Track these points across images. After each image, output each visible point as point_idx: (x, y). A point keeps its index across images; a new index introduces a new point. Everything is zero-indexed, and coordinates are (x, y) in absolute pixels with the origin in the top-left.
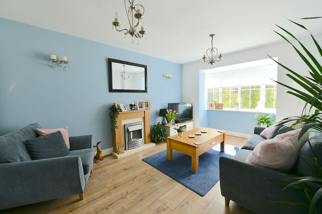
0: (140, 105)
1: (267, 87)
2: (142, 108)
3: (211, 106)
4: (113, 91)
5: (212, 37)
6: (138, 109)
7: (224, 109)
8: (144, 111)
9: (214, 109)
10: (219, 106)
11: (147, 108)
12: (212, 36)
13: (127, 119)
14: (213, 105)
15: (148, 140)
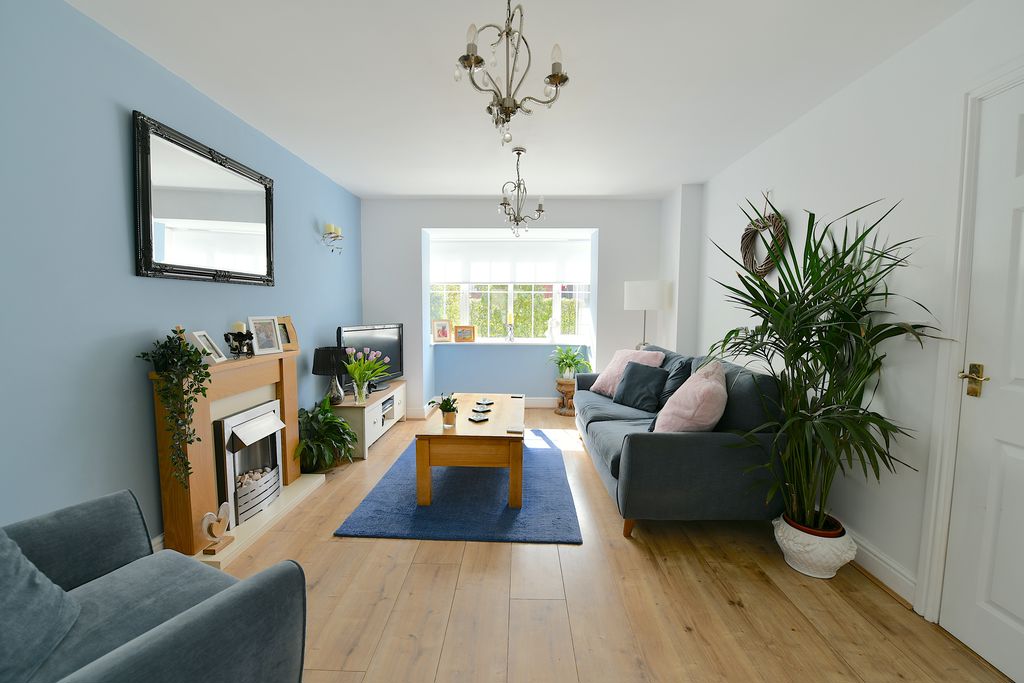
0: (262, 335)
1: (563, 288)
2: (272, 346)
3: (443, 333)
4: (155, 270)
5: (519, 154)
6: (256, 350)
7: (479, 340)
8: (281, 360)
9: (453, 342)
10: (464, 333)
11: (289, 346)
12: (519, 151)
13: (226, 396)
14: (447, 329)
15: (294, 467)
